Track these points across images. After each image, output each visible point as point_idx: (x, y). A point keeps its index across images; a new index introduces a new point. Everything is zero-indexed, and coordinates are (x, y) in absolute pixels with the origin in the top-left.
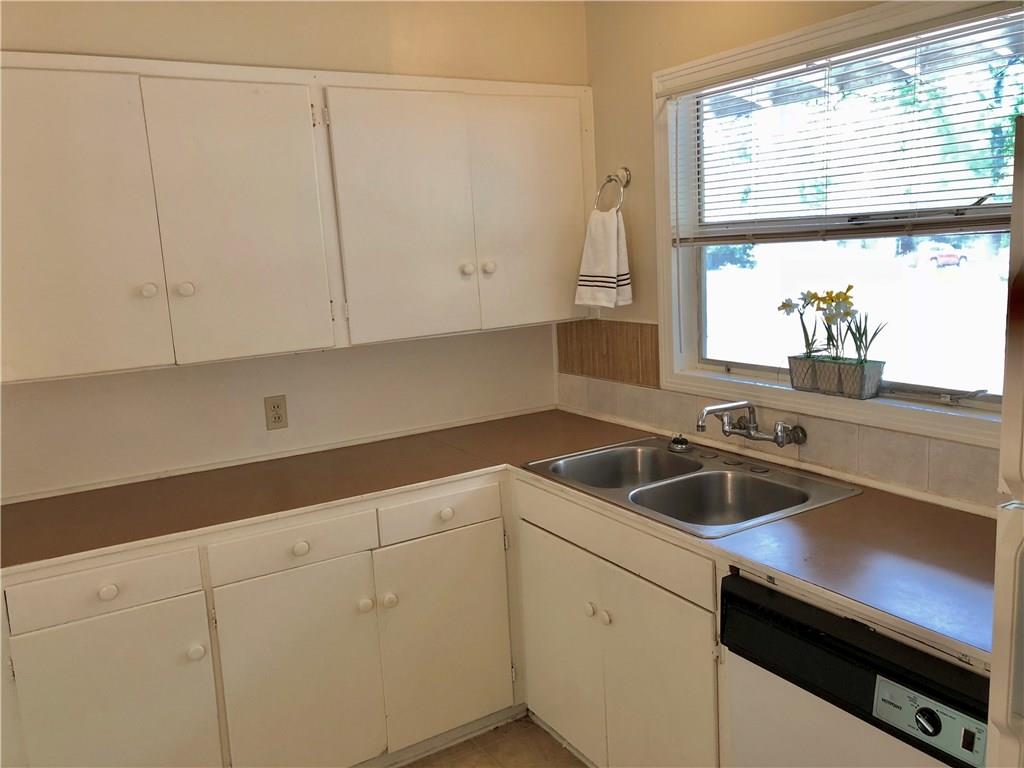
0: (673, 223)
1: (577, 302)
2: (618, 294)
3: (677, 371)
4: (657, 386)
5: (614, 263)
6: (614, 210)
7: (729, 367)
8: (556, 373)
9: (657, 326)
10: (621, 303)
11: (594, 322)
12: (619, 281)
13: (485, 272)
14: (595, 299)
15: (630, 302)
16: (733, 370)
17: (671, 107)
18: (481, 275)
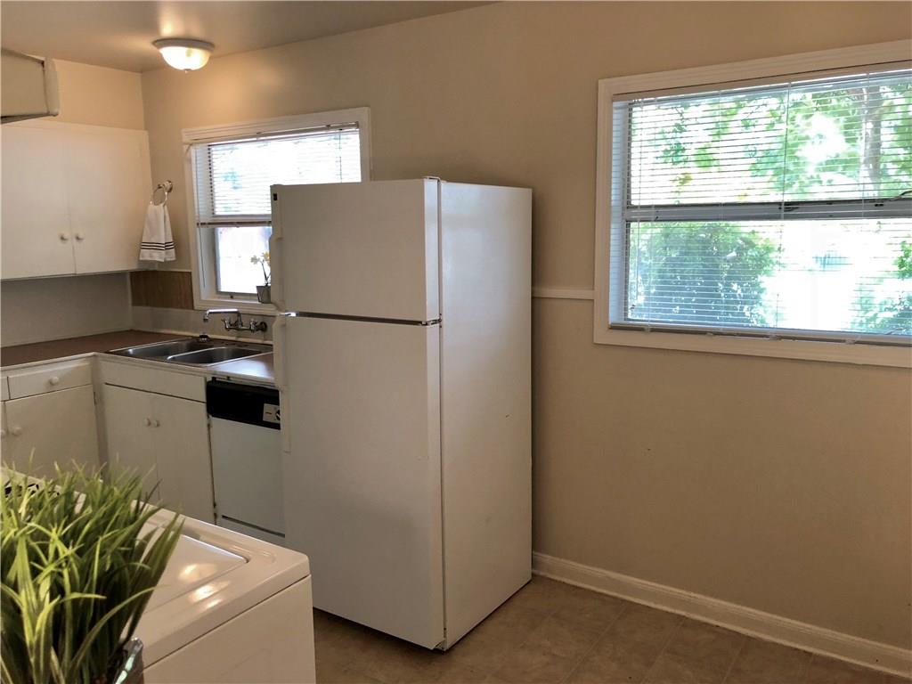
0: (197, 214)
1: (141, 259)
2: (167, 253)
3: (203, 298)
4: (193, 308)
5: (164, 235)
6: (162, 205)
7: (232, 295)
8: (130, 306)
9: (190, 273)
10: (169, 259)
11: (154, 272)
12: (167, 246)
13: (78, 238)
14: (151, 256)
15: (174, 259)
16: (235, 297)
17: (192, 150)
18: (75, 240)
